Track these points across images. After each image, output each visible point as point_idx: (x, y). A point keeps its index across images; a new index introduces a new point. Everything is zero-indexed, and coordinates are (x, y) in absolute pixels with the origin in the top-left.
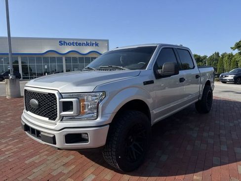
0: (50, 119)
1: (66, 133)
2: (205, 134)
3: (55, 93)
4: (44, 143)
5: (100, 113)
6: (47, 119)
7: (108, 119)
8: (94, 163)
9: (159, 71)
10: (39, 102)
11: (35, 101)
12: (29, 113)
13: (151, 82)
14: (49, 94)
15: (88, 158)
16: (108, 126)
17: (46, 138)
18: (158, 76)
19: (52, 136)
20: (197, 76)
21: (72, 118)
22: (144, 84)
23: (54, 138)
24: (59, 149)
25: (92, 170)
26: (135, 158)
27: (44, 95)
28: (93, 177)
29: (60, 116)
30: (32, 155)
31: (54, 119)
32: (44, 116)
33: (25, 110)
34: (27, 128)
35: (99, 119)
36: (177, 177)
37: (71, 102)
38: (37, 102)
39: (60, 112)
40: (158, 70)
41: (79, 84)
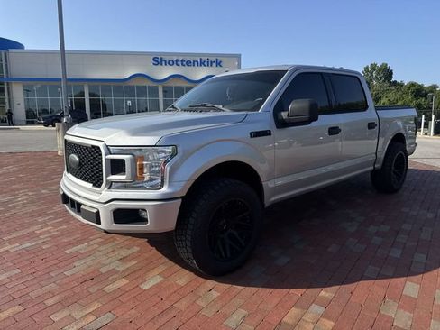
0: (94, 185)
1: (114, 208)
2: (372, 229)
3: (100, 145)
4: (85, 221)
5: (167, 180)
6: (90, 185)
7: (179, 189)
8: (167, 260)
9: (284, 115)
10: (80, 159)
11: (75, 158)
12: (70, 175)
13: (267, 133)
14: (93, 147)
15: (161, 252)
16: (180, 200)
17: (87, 215)
18: (281, 124)
19: (95, 211)
20: (371, 126)
21: (124, 185)
22: (251, 137)
23: (98, 213)
24: (105, 231)
25: (161, 269)
26: (229, 255)
27: (87, 148)
28: (159, 279)
29: (107, 181)
30: (77, 243)
31: (99, 186)
32: (87, 181)
33: (65, 172)
34: (66, 199)
35: (165, 189)
36: (292, 291)
37: (123, 161)
38: (77, 159)
39: (107, 176)
40: (283, 113)
41: (136, 132)
